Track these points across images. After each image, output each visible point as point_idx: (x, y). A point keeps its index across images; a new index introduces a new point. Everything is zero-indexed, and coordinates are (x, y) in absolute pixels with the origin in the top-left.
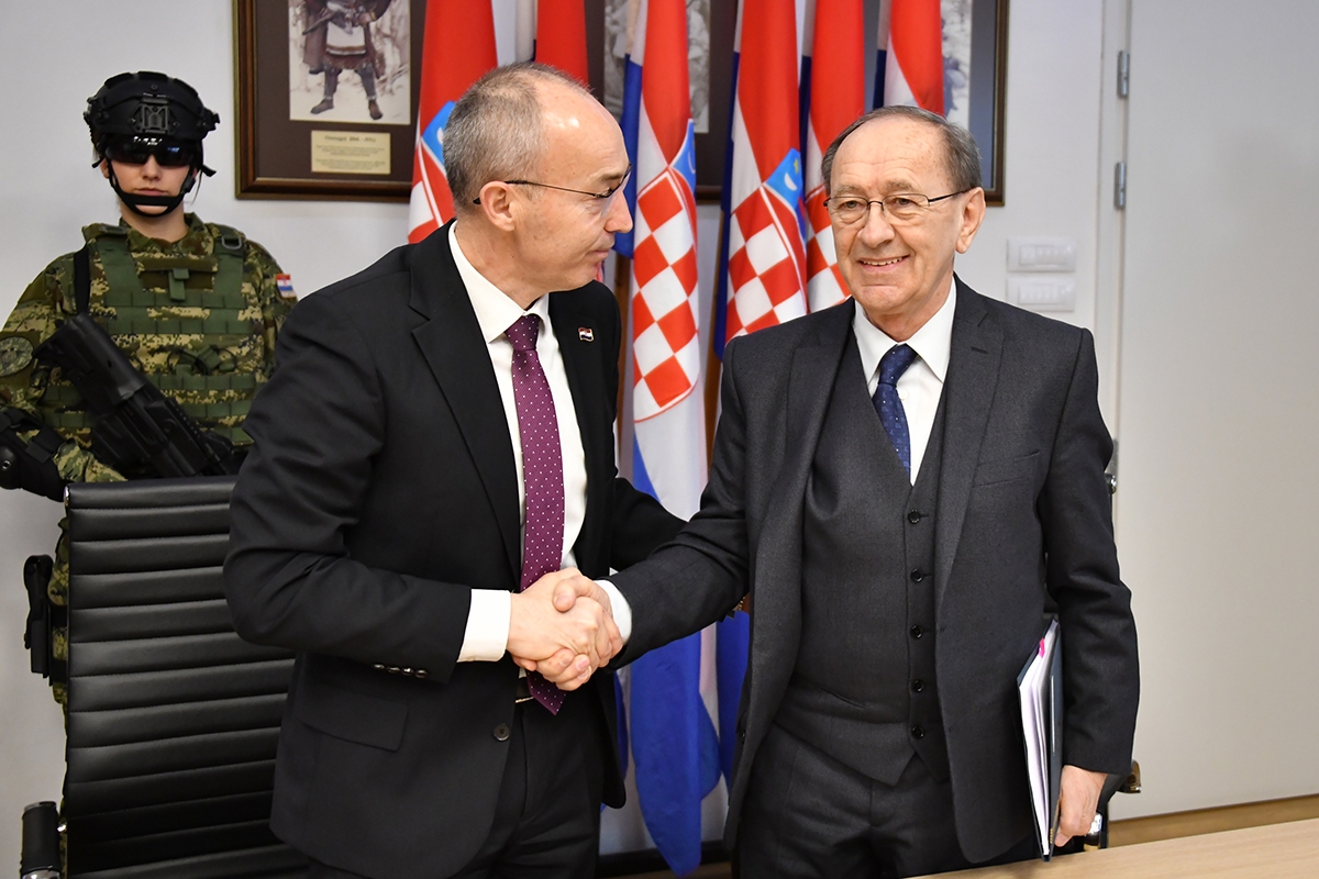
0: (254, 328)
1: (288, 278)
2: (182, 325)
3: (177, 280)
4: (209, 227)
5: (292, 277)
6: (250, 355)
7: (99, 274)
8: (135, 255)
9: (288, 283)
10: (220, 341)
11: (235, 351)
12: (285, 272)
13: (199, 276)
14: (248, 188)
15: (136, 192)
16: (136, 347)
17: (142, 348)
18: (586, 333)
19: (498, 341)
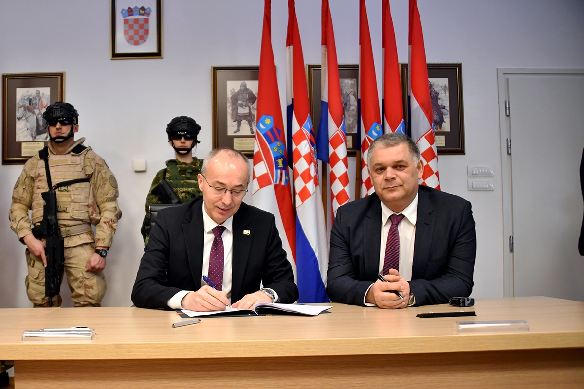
2: (190, 185)
7: (169, 172)
8: (178, 166)
13: (195, 172)
15: (179, 147)
16: (177, 191)
17: (179, 192)
19: (209, 233)
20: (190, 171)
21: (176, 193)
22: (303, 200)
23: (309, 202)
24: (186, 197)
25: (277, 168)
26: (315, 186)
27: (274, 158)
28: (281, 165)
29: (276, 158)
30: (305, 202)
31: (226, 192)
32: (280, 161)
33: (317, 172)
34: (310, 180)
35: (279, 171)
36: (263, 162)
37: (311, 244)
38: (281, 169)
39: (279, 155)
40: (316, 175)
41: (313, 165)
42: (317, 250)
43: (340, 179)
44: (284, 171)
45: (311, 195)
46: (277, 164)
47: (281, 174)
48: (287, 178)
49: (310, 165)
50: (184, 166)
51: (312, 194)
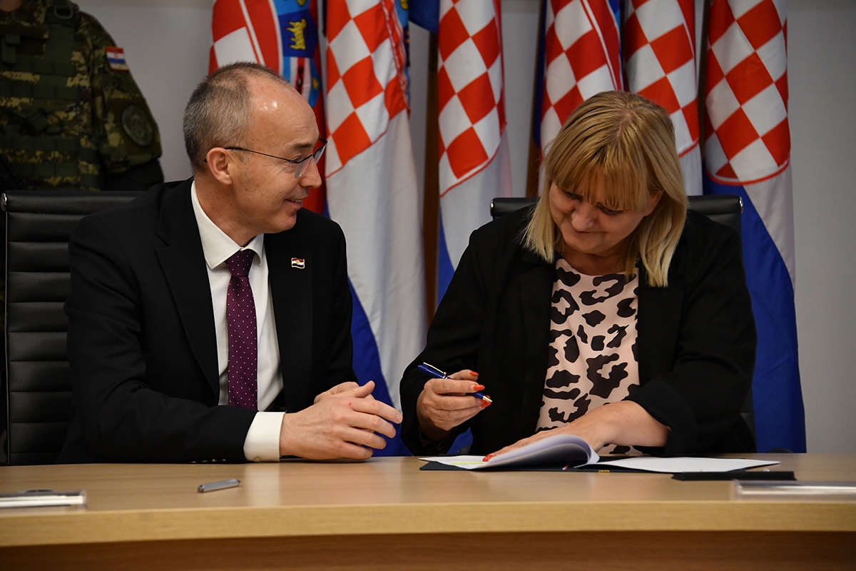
0: (82, 95)
1: (121, 51)
2: (14, 88)
3: (10, 45)
6: (77, 120)
9: (120, 56)
10: (48, 104)
12: (118, 45)
13: (30, 42)
18: (298, 263)
19: (220, 268)
20: (16, 39)
22: (345, 157)
23: (360, 161)
24: (1, 128)
25: (288, 52)
26: (386, 114)
27: (280, 17)
28: (300, 44)
29: (286, 21)
30: (351, 163)
32: (298, 29)
33: (404, 65)
34: (369, 97)
35: (294, 61)
36: (243, 30)
37: (359, 292)
38: (300, 54)
39: (295, 9)
40: (397, 79)
41: (386, 47)
42: (378, 314)
43: (463, 95)
44: (307, 62)
45: (369, 144)
46: (287, 38)
47: (301, 71)
48: (316, 85)
49: (374, 45)
51: (372, 138)
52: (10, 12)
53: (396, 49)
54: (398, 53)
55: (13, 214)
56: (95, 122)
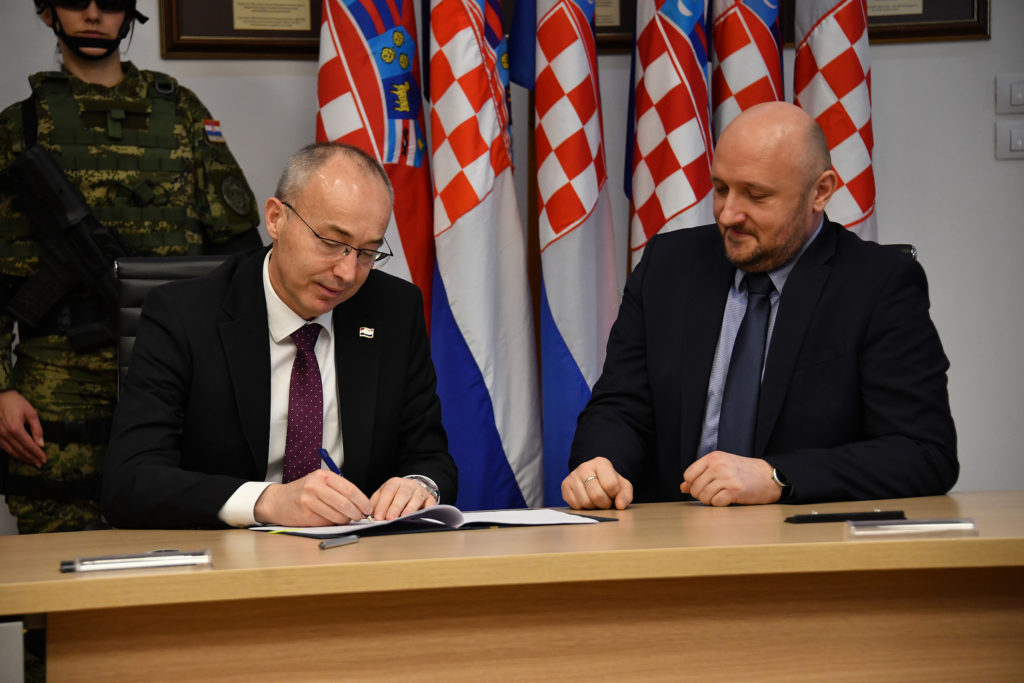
0: (184, 166)
1: (217, 124)
2: (120, 162)
3: (115, 120)
4: (145, 73)
5: (221, 124)
6: (182, 190)
7: (44, 114)
8: (76, 97)
9: (217, 129)
10: (154, 176)
11: (168, 186)
12: (215, 117)
13: (135, 117)
14: (173, 48)
15: (80, 35)
16: (80, 180)
17: (85, 183)
18: (367, 332)
19: (284, 342)
20: (120, 114)
21: (75, 186)
22: (454, 215)
23: (470, 220)
24: (109, 201)
25: (393, 115)
26: (492, 172)
27: (384, 81)
28: (404, 106)
29: (389, 84)
30: (460, 221)
31: (347, 251)
32: (401, 91)
33: (507, 123)
34: (475, 156)
35: (399, 123)
36: (349, 94)
38: (404, 116)
39: (398, 72)
40: (501, 137)
41: (490, 106)
43: (560, 152)
44: (412, 123)
45: (477, 202)
46: (392, 100)
47: (406, 133)
48: (421, 145)
49: (478, 105)
50: (97, 97)
51: (480, 197)
52: (113, 88)
53: (499, 108)
54: (501, 112)
55: (124, 281)
56: (199, 194)
